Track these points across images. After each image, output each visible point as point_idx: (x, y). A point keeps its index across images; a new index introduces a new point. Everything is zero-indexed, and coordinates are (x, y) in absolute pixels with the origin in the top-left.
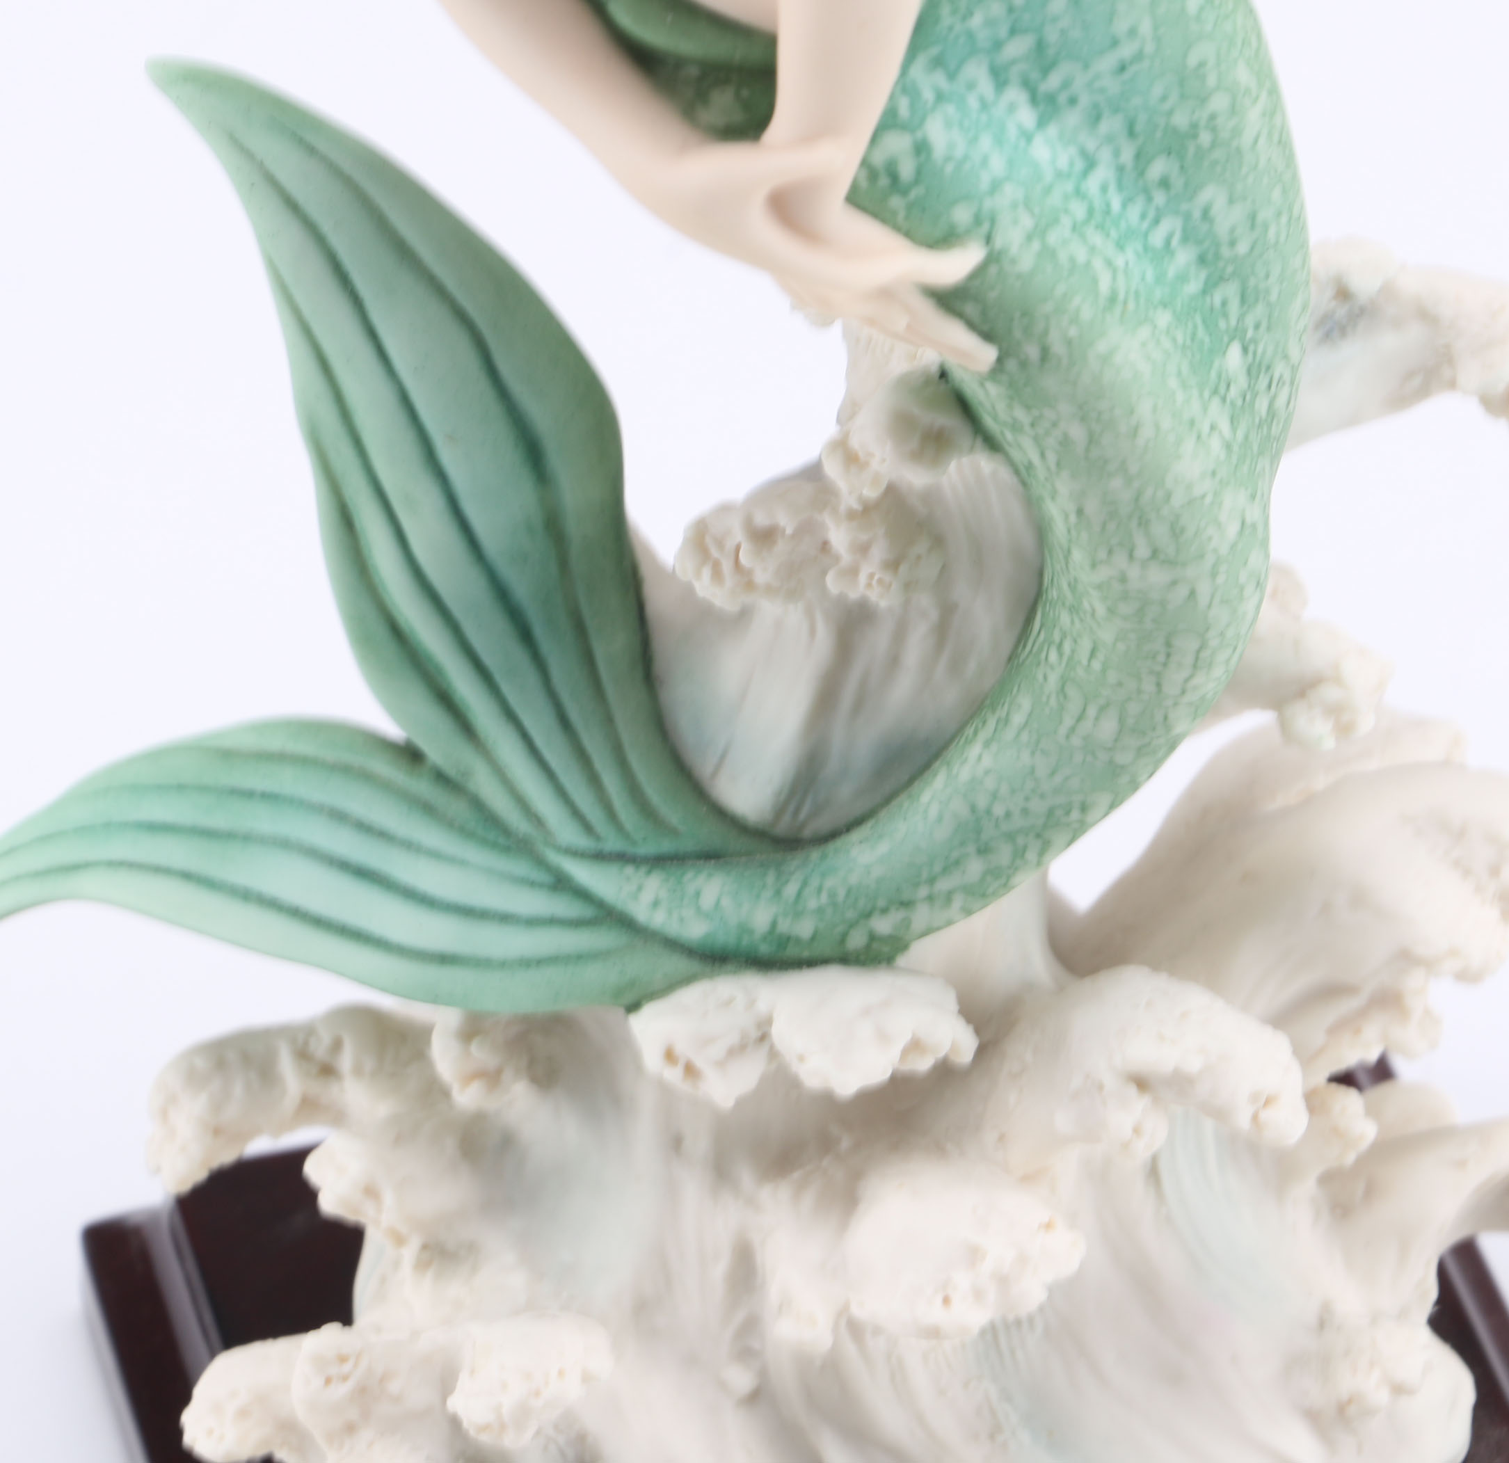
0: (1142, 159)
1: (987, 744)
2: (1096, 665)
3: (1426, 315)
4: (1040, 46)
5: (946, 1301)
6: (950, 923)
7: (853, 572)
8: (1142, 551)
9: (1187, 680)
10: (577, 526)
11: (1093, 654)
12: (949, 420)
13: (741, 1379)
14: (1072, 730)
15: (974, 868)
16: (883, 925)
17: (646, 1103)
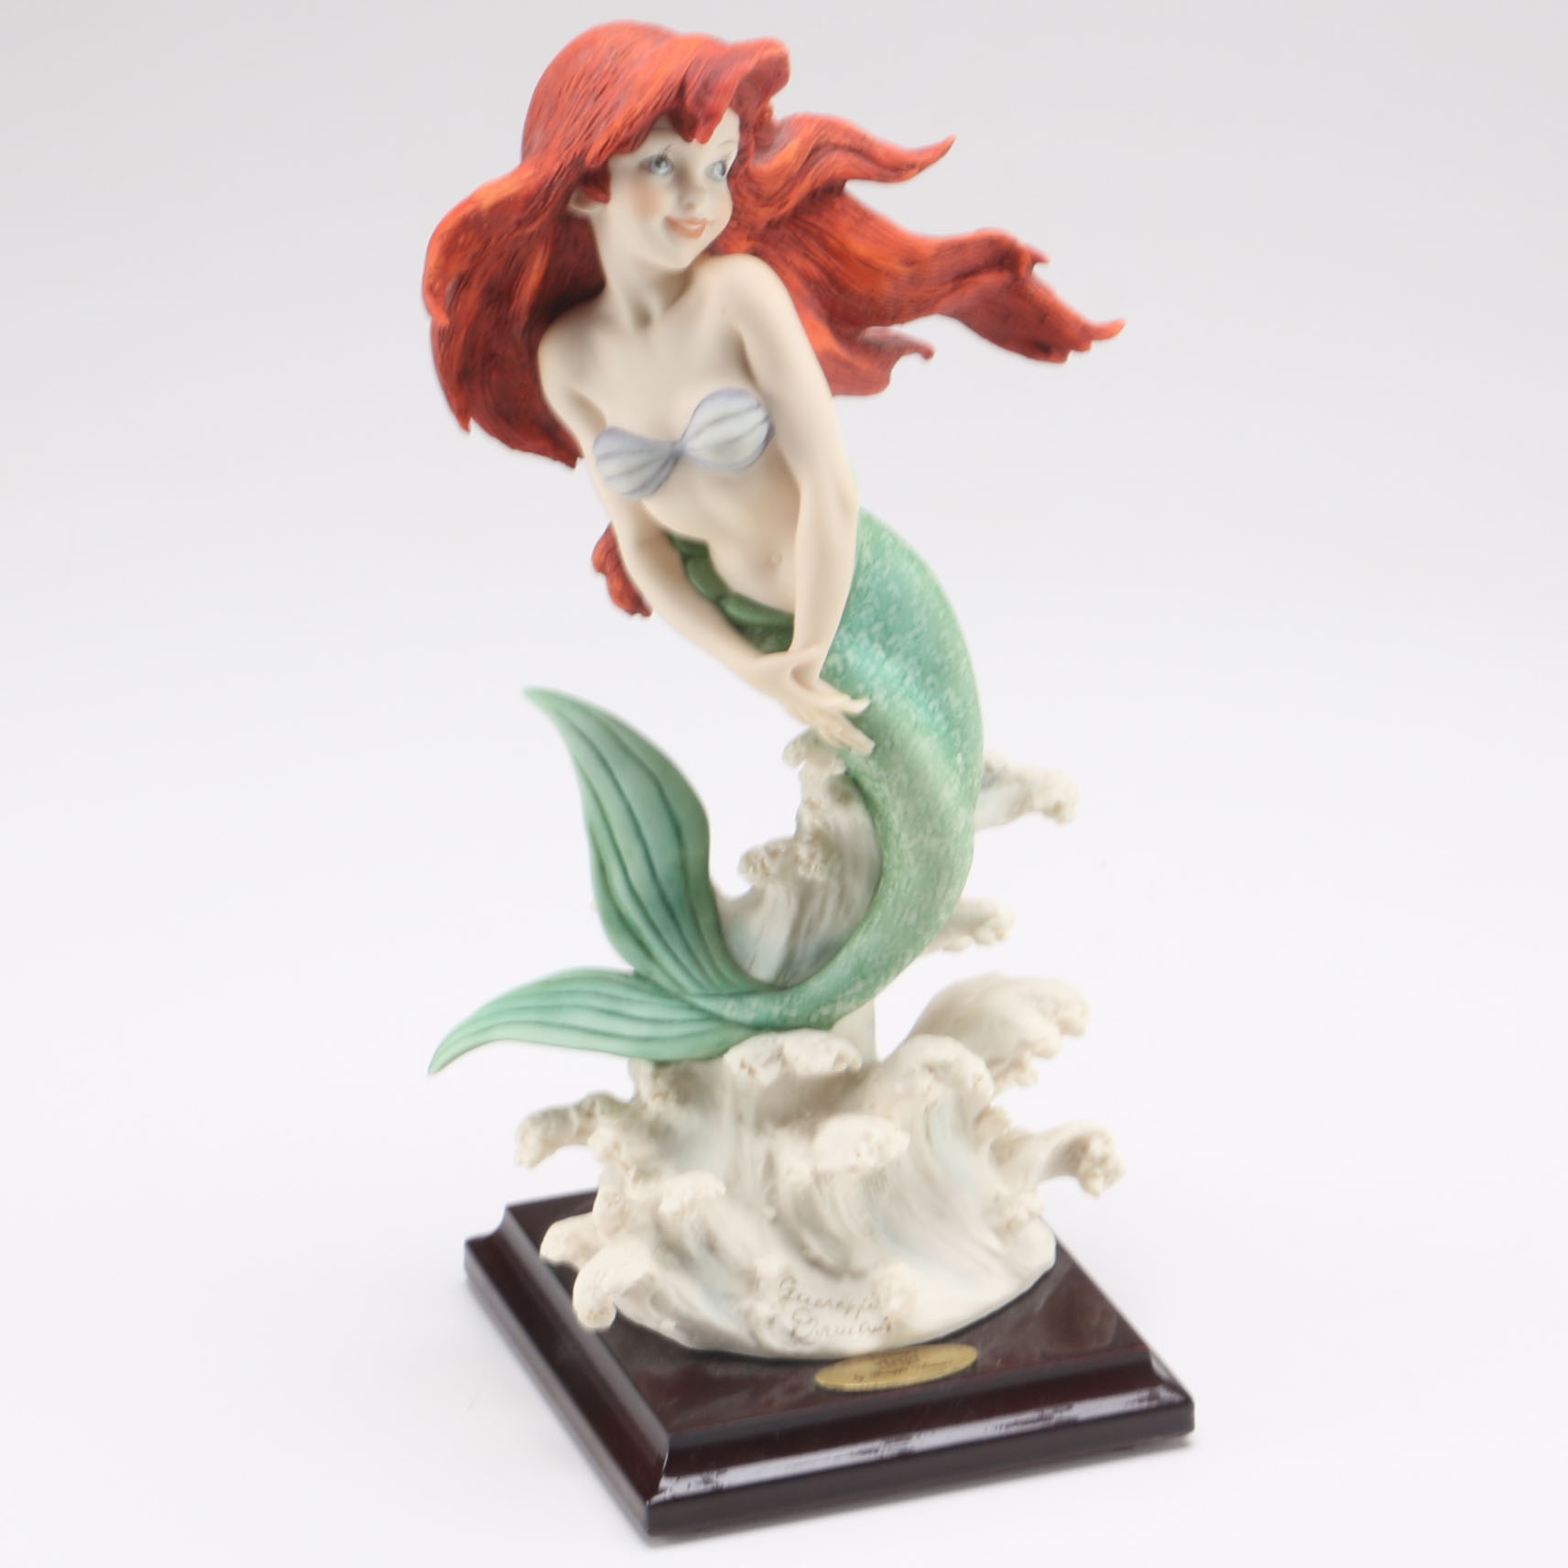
0: (924, 675)
1: (864, 933)
2: (909, 889)
3: (1020, 779)
4: (886, 627)
5: (858, 1155)
6: (851, 1011)
7: (808, 866)
8: (929, 831)
9: (946, 891)
10: (693, 868)
11: (908, 884)
12: (850, 788)
13: (770, 1213)
14: (899, 921)
15: (860, 986)
16: (825, 1011)
17: (726, 1101)
